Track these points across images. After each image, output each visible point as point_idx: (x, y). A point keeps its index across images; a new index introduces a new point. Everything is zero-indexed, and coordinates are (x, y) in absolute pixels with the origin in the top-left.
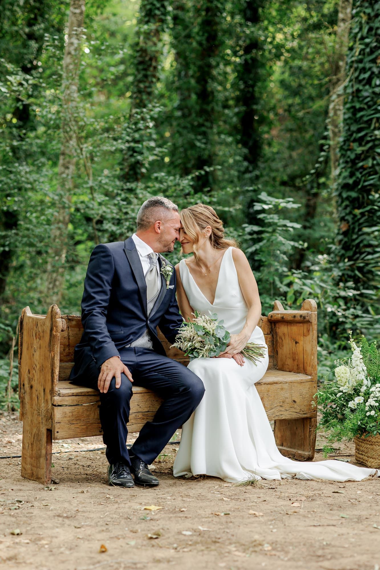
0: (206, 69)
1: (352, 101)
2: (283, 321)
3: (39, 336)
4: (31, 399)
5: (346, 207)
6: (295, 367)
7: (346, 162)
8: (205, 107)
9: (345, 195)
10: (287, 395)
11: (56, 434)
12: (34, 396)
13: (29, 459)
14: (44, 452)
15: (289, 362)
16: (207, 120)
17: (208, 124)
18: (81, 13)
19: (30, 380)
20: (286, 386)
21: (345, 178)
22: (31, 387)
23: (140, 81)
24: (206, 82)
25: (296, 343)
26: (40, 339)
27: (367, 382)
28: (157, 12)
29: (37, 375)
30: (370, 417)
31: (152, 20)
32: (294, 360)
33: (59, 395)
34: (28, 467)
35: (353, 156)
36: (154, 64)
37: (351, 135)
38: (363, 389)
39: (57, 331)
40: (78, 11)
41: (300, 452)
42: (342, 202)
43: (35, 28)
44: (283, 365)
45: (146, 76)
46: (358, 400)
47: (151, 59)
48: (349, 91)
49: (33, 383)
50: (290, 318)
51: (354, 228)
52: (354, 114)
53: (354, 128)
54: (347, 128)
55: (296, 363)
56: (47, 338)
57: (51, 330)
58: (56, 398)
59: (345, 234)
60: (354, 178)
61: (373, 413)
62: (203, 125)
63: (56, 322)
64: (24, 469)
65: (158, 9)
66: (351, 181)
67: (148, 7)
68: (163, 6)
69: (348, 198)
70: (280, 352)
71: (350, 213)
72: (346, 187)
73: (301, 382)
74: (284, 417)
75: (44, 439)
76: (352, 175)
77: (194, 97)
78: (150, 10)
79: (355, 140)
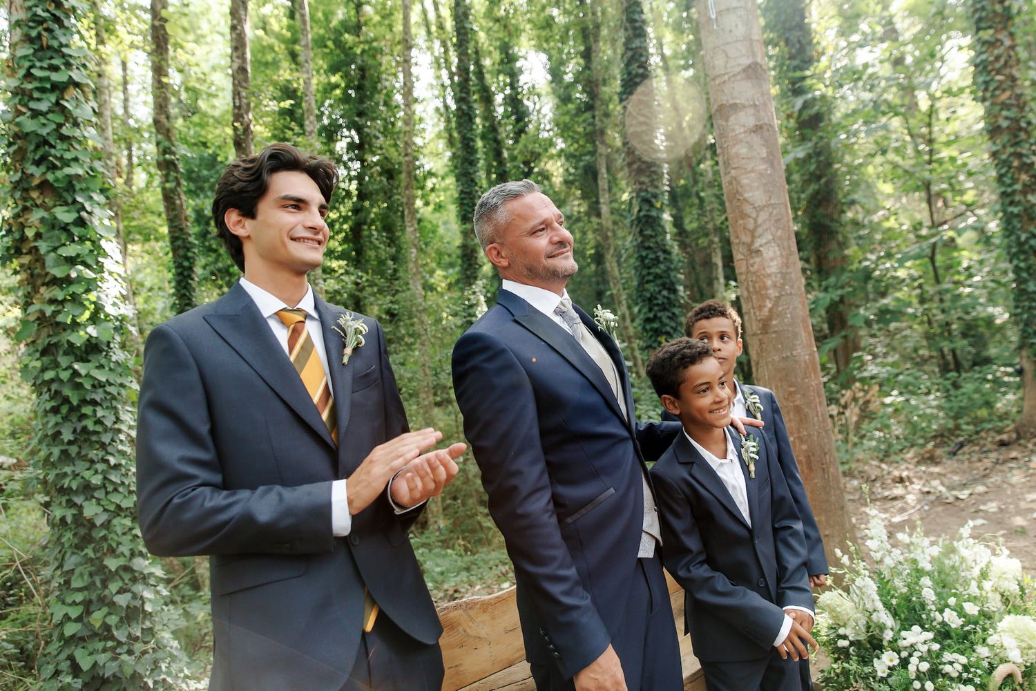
1: (638, 251)
5: (651, 337)
7: (644, 301)
21: (645, 313)
27: (891, 622)
35: (649, 295)
37: (644, 278)
42: (647, 333)
46: (889, 658)
48: (635, 243)
52: (643, 261)
54: (639, 273)
60: (653, 313)
66: (652, 316)
72: (648, 320)
76: (650, 310)
79: (648, 282)
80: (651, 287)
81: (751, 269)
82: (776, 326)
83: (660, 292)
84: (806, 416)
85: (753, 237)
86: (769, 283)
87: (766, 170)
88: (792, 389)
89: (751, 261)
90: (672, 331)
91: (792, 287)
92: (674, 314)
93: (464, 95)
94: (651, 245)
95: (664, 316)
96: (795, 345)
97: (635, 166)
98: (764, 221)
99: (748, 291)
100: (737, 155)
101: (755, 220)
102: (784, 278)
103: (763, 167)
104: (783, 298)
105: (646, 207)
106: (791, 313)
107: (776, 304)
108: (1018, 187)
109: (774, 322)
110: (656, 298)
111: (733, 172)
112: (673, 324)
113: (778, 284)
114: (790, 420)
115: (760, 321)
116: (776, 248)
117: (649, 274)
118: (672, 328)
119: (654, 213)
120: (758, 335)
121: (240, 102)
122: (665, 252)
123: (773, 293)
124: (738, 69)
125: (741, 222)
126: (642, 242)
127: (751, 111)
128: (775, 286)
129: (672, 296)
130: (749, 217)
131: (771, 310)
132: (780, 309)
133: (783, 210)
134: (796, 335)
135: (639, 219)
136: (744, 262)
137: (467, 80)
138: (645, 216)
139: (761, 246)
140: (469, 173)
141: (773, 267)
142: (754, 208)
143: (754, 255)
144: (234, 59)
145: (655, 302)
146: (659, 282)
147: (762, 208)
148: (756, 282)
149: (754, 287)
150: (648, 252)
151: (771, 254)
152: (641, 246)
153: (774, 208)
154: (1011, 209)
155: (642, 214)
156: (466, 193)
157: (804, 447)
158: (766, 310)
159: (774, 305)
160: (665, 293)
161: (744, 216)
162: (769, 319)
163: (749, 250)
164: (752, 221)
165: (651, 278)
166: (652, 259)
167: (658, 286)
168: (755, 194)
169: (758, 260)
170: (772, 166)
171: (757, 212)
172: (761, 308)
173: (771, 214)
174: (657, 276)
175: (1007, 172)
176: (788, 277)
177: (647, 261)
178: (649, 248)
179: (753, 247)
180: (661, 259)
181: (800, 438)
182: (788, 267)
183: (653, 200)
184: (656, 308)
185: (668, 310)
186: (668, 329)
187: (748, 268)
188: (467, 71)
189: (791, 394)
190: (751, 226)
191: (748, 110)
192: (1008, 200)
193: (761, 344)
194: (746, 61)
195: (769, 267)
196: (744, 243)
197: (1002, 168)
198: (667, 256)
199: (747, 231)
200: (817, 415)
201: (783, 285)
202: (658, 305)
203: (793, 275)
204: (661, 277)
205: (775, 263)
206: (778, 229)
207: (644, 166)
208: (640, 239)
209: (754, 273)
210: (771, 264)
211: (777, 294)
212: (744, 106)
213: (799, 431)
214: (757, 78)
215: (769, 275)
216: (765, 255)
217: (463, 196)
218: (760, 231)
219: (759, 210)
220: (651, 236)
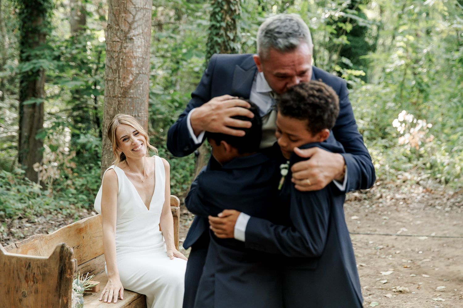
81: (124, 50)
82: (133, 94)
85: (130, 28)
86: (134, 63)
89: (125, 45)
91: (147, 68)
96: (141, 109)
98: (140, 19)
99: (118, 65)
101: (134, 18)
102: (143, 62)
104: (141, 75)
106: (143, 87)
107: (136, 78)
108: (224, 24)
109: (132, 91)
113: (139, 66)
115: (122, 88)
116: (143, 40)
120: (118, 97)
123: (135, 70)
125: (124, 15)
128: (137, 66)
130: (130, 13)
131: (131, 82)
132: (137, 82)
134: (143, 103)
136: (120, 44)
139: (134, 36)
141: (139, 53)
142: (135, 8)
143: (128, 40)
147: (140, 9)
148: (125, 60)
149: (123, 63)
151: (139, 43)
153: (147, 12)
154: (216, 38)
158: (128, 81)
159: (134, 79)
161: (128, 11)
162: (130, 87)
163: (125, 36)
164: (132, 17)
169: (130, 45)
171: (136, 11)
172: (124, 79)
173: (144, 15)
175: (219, 11)
176: (146, 61)
179: (128, 35)
187: (121, 48)
190: (130, 20)
192: (215, 32)
193: (119, 104)
195: (136, 52)
196: (122, 30)
197: (216, 7)
199: (127, 23)
201: (142, 66)
205: (140, 50)
209: (125, 53)
210: (138, 50)
211: (137, 72)
215: (135, 58)
216: (135, 43)
218: (135, 25)
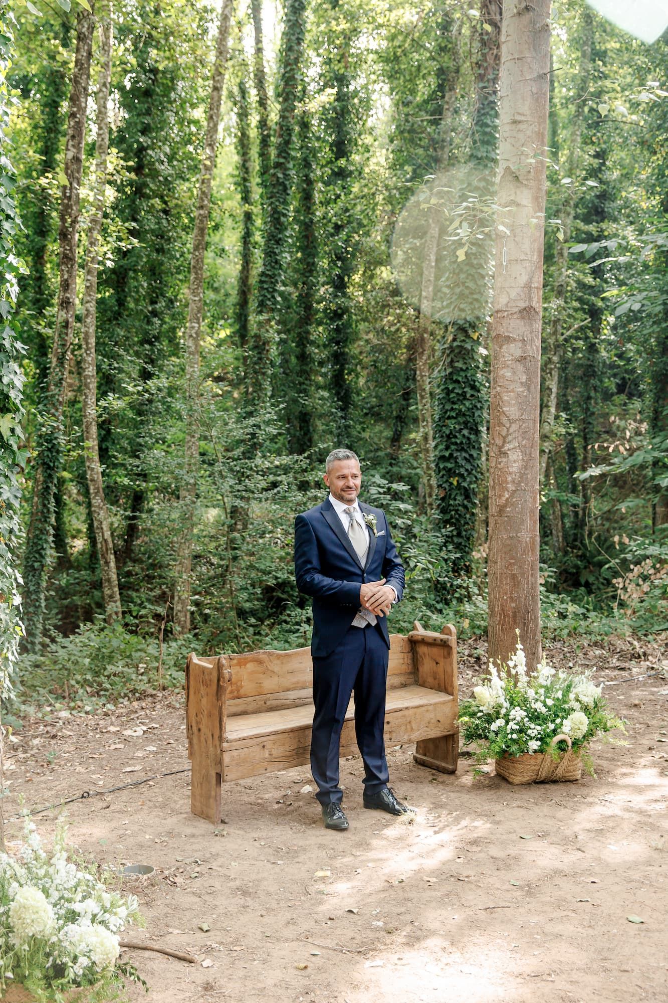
0: (304, 335)
1: (445, 383)
2: (423, 642)
3: (206, 684)
4: (200, 740)
5: (442, 477)
6: (437, 686)
7: (442, 437)
8: (304, 367)
9: (441, 466)
10: (432, 716)
11: (225, 777)
12: (203, 739)
13: (198, 797)
14: (213, 793)
15: (430, 680)
16: (306, 379)
17: (307, 382)
18: (200, 300)
19: (197, 723)
20: (431, 708)
21: (441, 451)
22: (199, 730)
23: (255, 363)
24: (305, 347)
25: (437, 663)
26: (207, 686)
27: (506, 705)
28: (269, 303)
29: (205, 721)
30: (511, 739)
31: (264, 310)
32: (435, 679)
33: (227, 741)
34: (198, 804)
35: (448, 432)
36: (267, 348)
37: (446, 412)
38: (503, 711)
39: (224, 682)
40: (197, 299)
41: (443, 764)
42: (439, 472)
43: (157, 306)
44: (424, 682)
45: (260, 359)
46: (500, 722)
47: (264, 344)
48: (443, 374)
49: (201, 726)
50: (430, 641)
51: (450, 495)
52: (448, 394)
53: (448, 407)
54: (441, 406)
55: (437, 682)
56: (215, 687)
57: (219, 680)
58: (225, 745)
59: (443, 499)
60: (449, 451)
61: (515, 736)
62: (304, 383)
63: (223, 674)
64: (193, 806)
65: (269, 299)
66: (447, 454)
67: (260, 298)
68: (273, 297)
69: (444, 468)
70: (421, 669)
71: (447, 481)
72: (442, 458)
73: (444, 703)
74: (430, 737)
75: (214, 781)
76: (447, 448)
77: (293, 359)
78: (262, 301)
79: (449, 418)
80: (451, 424)
81: (498, 466)
82: (509, 512)
83: (461, 430)
84: (519, 582)
85: (504, 442)
86: (509, 479)
87: (523, 392)
88: (512, 561)
89: (500, 460)
90: (466, 474)
91: (526, 485)
92: (471, 456)
93: (282, 160)
94: (460, 379)
95: (460, 456)
96: (520, 528)
97: (458, 290)
98: (514, 431)
99: (493, 482)
100: (504, 376)
101: (508, 429)
102: (521, 477)
103: (521, 390)
104: (518, 492)
105: (461, 337)
106: (521, 504)
107: (512, 496)
109: (508, 509)
110: (456, 437)
111: (498, 388)
112: (469, 467)
113: (516, 481)
114: (506, 584)
116: (520, 454)
117: (452, 409)
118: (467, 470)
119: (468, 346)
120: (495, 516)
121: (71, 193)
122: (473, 387)
123: (511, 487)
124: (516, 310)
125: (497, 428)
126: (451, 374)
127: (520, 344)
128: (513, 482)
129: (472, 437)
130: (504, 426)
131: (507, 499)
132: (514, 499)
133: (531, 425)
134: (523, 522)
135: (451, 348)
136: (494, 460)
137: (288, 142)
138: (458, 346)
139: (508, 449)
140: (275, 253)
141: (515, 468)
142: (509, 420)
143: (502, 455)
144: (70, 147)
145: (453, 440)
146: (461, 419)
147: (514, 421)
148: (501, 476)
149: (499, 480)
150: (456, 385)
151: (515, 457)
152: (449, 378)
153: (523, 422)
155: (455, 344)
156: (267, 275)
157: (513, 605)
158: (504, 499)
159: (510, 496)
160: (465, 432)
161: (500, 424)
162: (505, 506)
163: (500, 451)
164: (505, 430)
165: (454, 414)
166: (458, 394)
167: (459, 423)
168: (511, 410)
169: (504, 460)
170: (529, 390)
171: (510, 423)
172: (500, 496)
173: (520, 426)
174: (460, 413)
177: (452, 395)
178: (457, 382)
179: (503, 450)
180: (468, 396)
181: (511, 598)
182: (526, 469)
183: (470, 331)
184: (453, 447)
185: (466, 451)
186: (462, 471)
188: (289, 131)
189: (510, 564)
190: (504, 433)
191: (517, 343)
194: (523, 305)
195: (512, 467)
198: (476, 394)
199: (501, 437)
200: (528, 584)
201: (520, 482)
202: (456, 444)
203: (529, 476)
204: (464, 415)
205: (516, 465)
206: (524, 438)
207: (467, 292)
208: (449, 370)
209: (500, 469)
210: (514, 465)
211: (514, 488)
212: (515, 340)
213: (511, 593)
214: (529, 319)
215: (510, 473)
216: (510, 457)
217: (263, 279)
218: (510, 438)
219: (512, 422)
220: (462, 369)
